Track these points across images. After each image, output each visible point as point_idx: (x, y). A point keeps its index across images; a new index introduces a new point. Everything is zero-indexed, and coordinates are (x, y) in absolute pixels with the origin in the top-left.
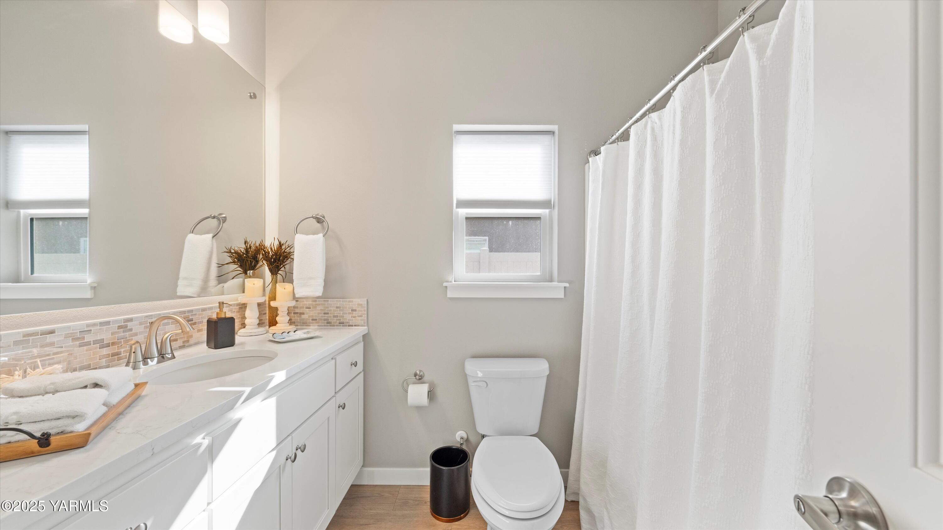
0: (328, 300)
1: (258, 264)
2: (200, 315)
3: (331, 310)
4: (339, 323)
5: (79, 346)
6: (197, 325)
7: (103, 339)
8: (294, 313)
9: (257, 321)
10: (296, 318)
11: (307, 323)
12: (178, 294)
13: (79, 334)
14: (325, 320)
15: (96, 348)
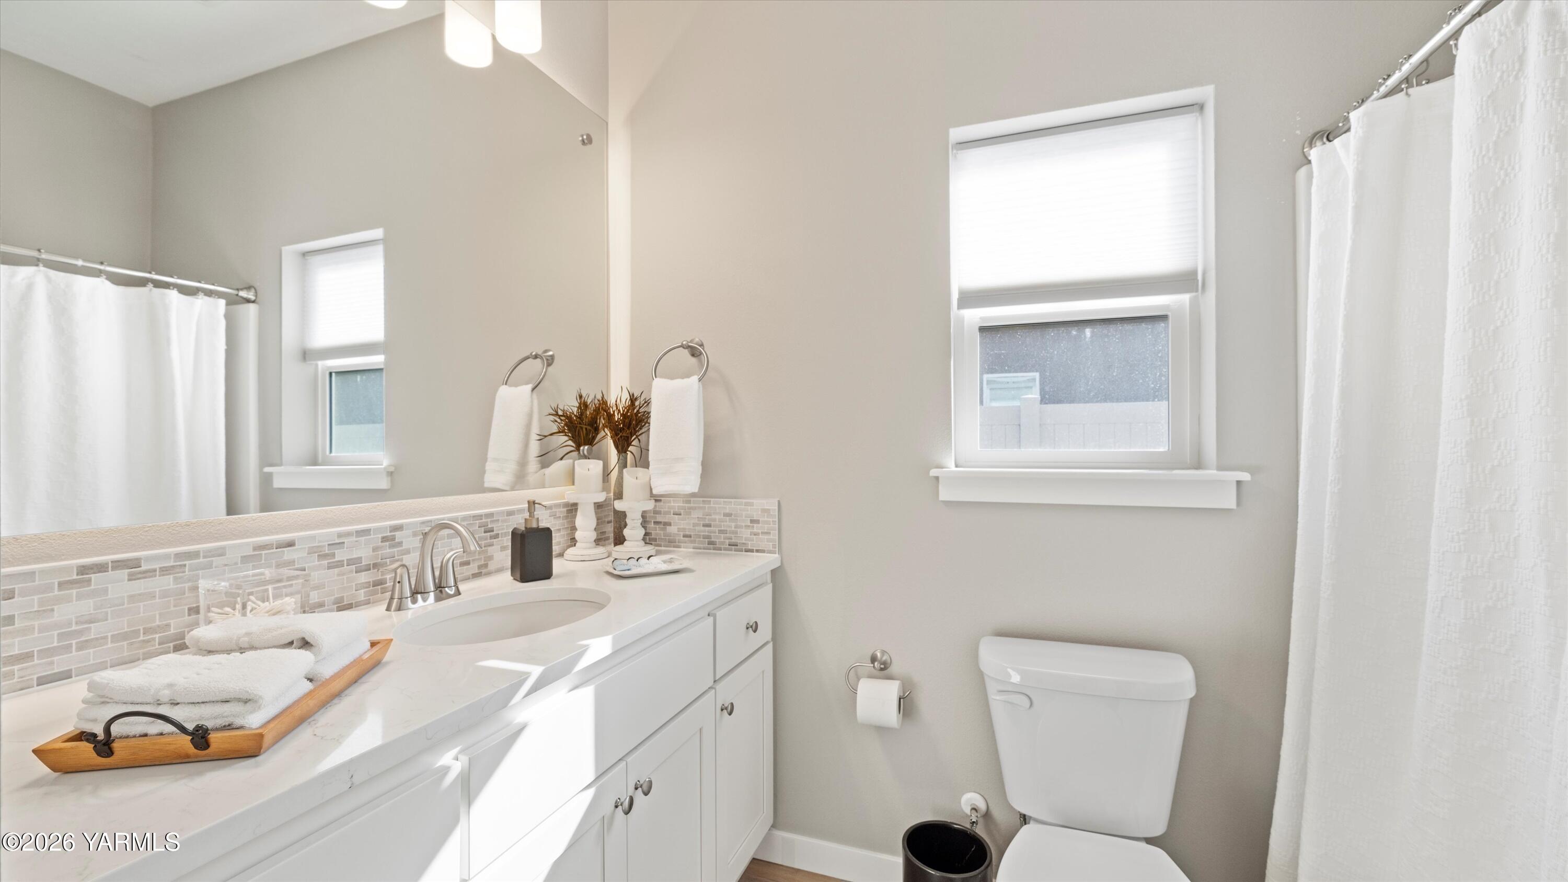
0: (710, 501)
1: (597, 434)
2: (504, 521)
3: (715, 520)
4: (729, 545)
5: (328, 567)
6: (500, 539)
7: (361, 558)
8: (655, 523)
9: (594, 535)
10: (656, 531)
11: (675, 542)
12: (486, 485)
13: (327, 548)
14: (705, 537)
15: (351, 571)
